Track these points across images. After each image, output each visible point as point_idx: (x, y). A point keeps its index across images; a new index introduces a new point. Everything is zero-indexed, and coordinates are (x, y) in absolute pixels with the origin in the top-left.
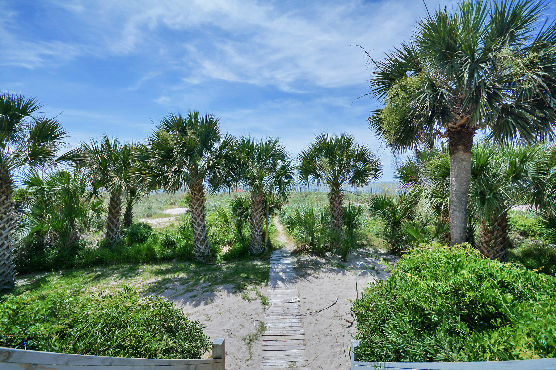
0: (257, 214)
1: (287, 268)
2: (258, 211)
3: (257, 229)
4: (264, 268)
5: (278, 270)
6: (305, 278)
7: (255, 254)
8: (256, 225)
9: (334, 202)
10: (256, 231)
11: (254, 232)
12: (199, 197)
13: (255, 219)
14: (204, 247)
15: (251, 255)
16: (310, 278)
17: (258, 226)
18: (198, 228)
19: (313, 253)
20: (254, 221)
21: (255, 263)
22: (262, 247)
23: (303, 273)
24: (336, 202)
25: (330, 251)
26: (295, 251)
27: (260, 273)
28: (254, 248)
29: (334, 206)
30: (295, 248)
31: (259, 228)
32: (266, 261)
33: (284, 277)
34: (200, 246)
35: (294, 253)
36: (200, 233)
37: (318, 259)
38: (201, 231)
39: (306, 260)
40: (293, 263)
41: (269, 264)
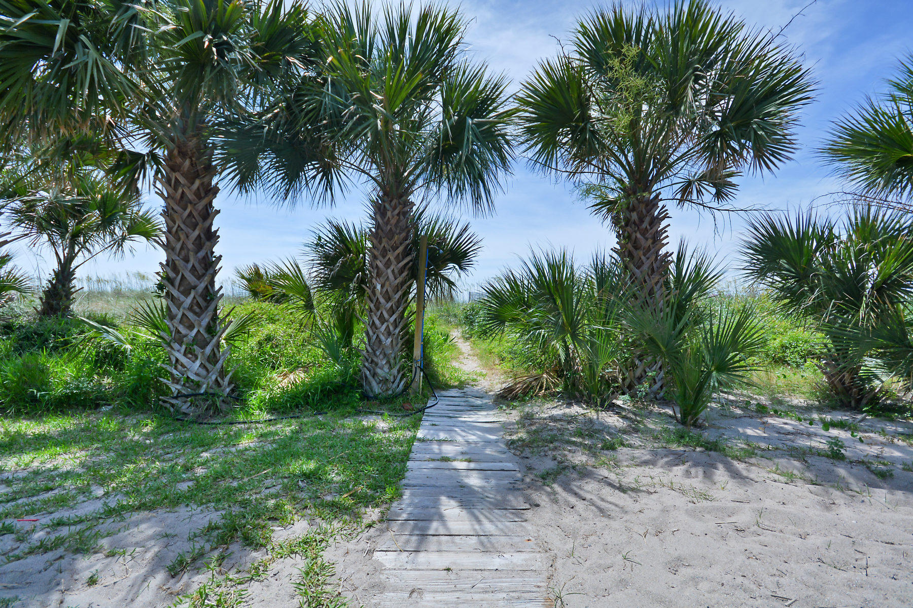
0: (388, 264)
1: (489, 442)
2: (391, 256)
3: (386, 315)
4: (397, 441)
5: (449, 450)
6: (567, 487)
7: (376, 397)
8: (382, 300)
9: (639, 235)
10: (382, 320)
11: (377, 322)
12: (190, 195)
13: (382, 280)
14: (198, 363)
15: (365, 397)
16: (590, 487)
17: (389, 305)
18: (182, 298)
19: (571, 395)
20: (379, 287)
21: (366, 422)
22: (403, 376)
23: (549, 464)
24: (643, 235)
25: (629, 388)
26: (509, 390)
27: (372, 459)
28: (374, 375)
29: (636, 248)
30: (510, 383)
31: (392, 312)
32: (407, 419)
33: (474, 481)
34: (183, 360)
35: (506, 398)
36: (190, 315)
37: (592, 414)
38: (191, 309)
39: (553, 419)
40: (505, 427)
41: (416, 426)
